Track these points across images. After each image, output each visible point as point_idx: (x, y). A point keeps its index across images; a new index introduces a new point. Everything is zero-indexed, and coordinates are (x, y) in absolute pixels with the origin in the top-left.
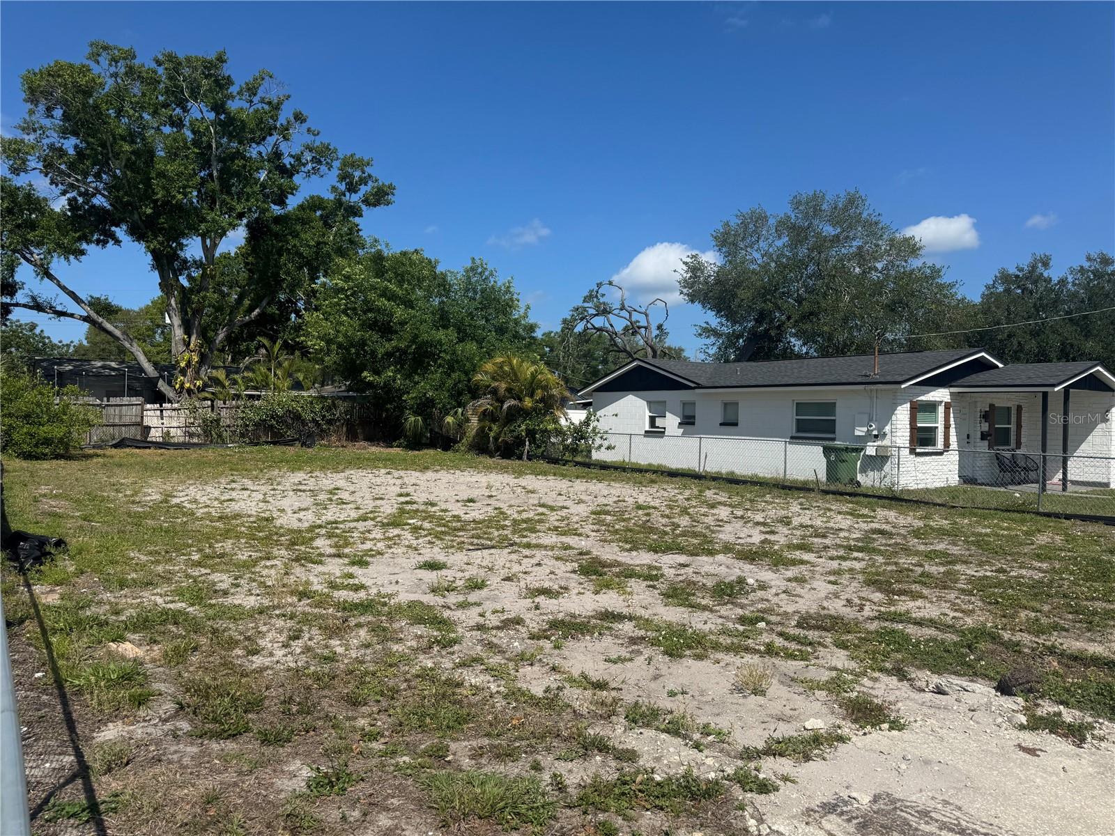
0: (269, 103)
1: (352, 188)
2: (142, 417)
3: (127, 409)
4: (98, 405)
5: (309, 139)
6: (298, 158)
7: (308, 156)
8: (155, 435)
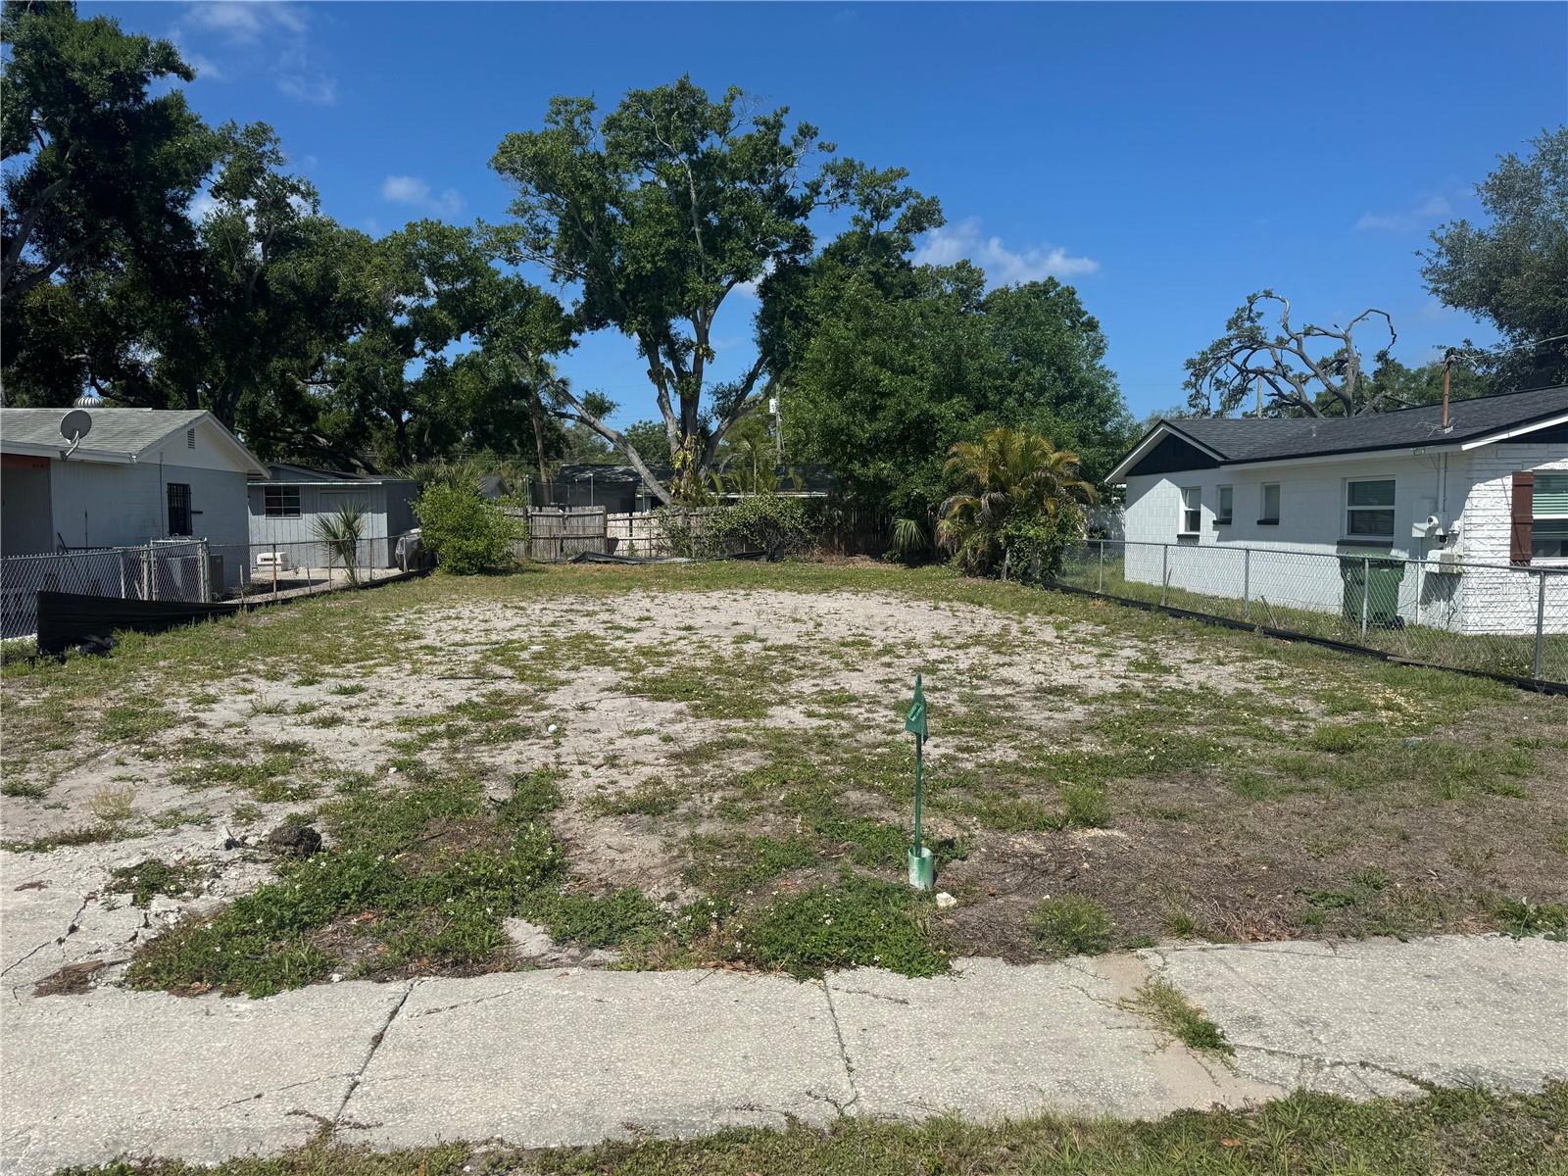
0: (765, 123)
1: (880, 215)
2: (605, 529)
3: (588, 519)
4: (560, 516)
5: (827, 158)
6: (815, 188)
7: (830, 181)
8: (622, 548)
